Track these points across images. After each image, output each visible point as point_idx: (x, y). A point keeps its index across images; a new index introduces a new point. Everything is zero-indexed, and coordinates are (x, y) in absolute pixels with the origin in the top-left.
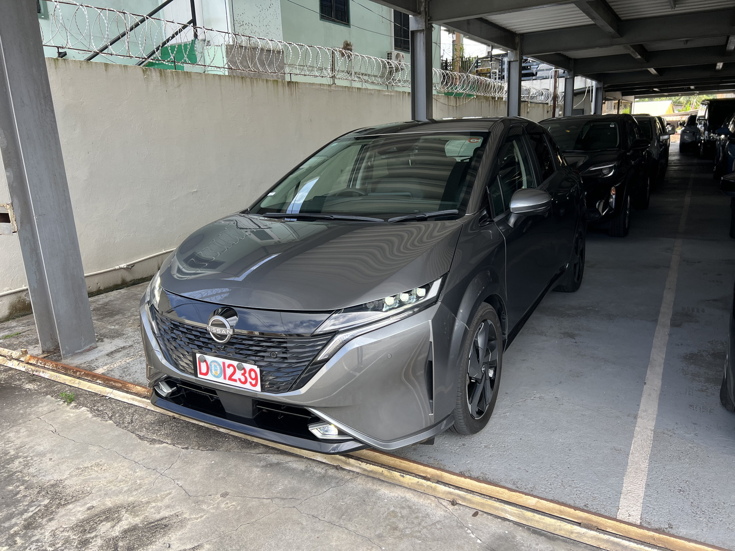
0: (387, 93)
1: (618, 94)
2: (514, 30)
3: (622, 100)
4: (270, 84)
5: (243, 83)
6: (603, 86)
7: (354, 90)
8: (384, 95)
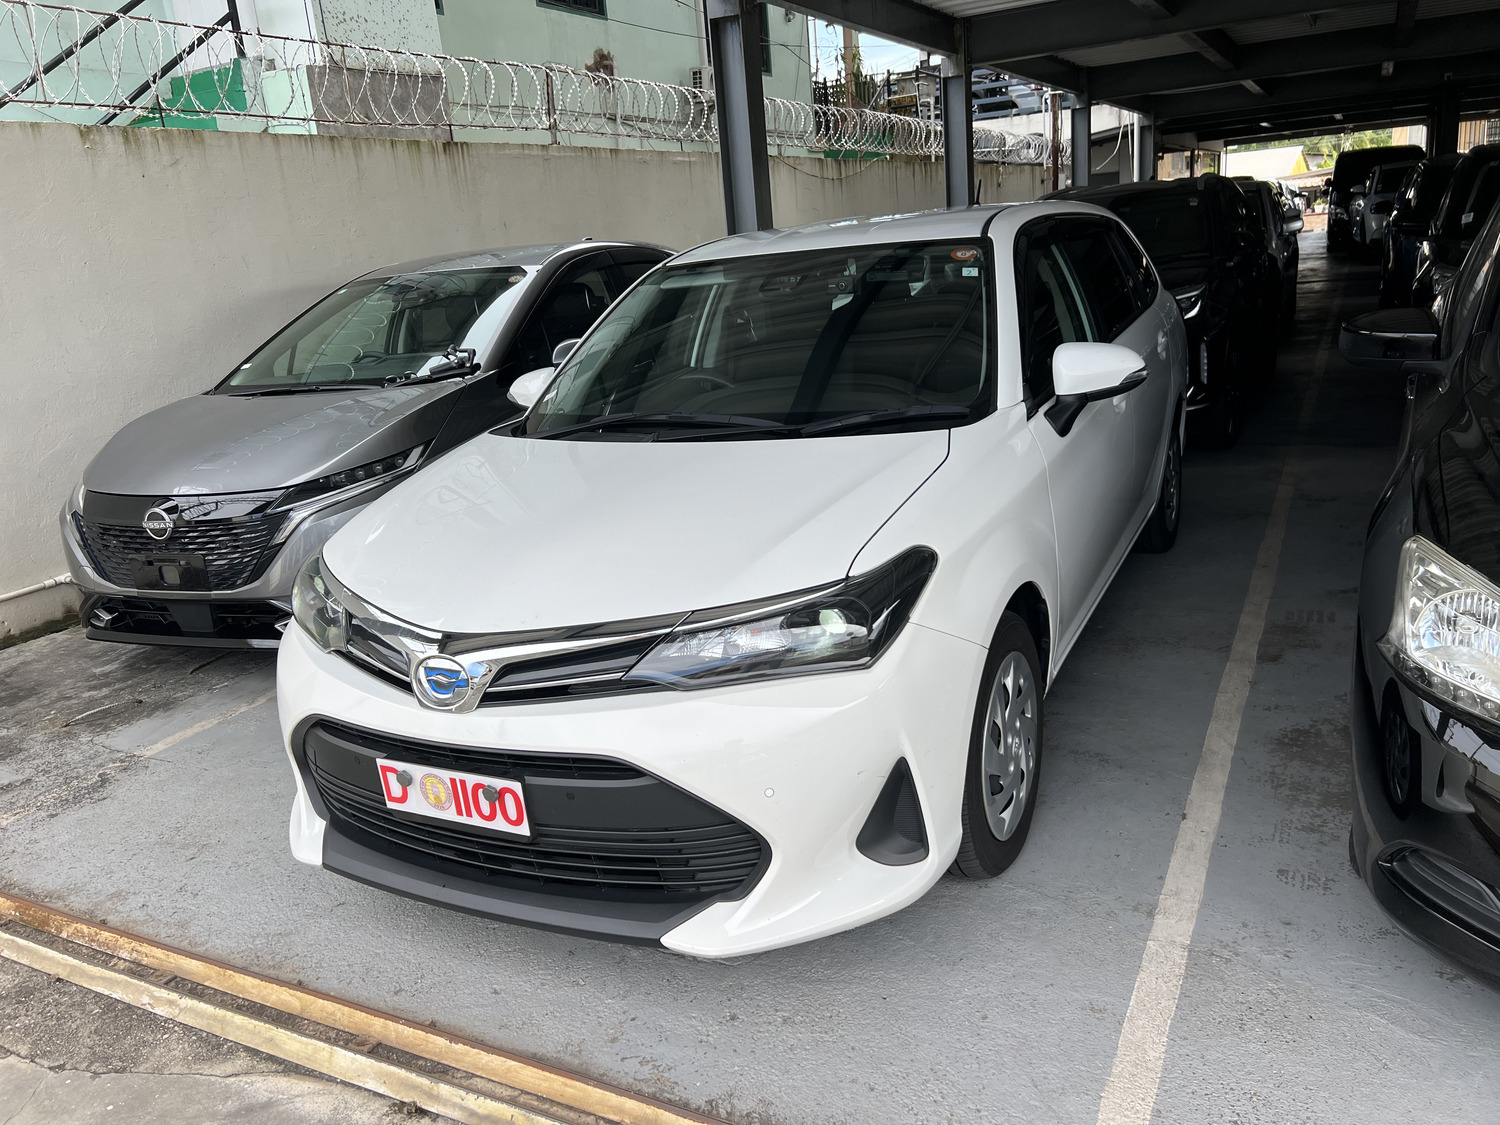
0: (679, 158)
1: (1189, 138)
2: (948, 11)
3: (1199, 149)
4: (401, 149)
5: (334, 150)
6: (1155, 123)
7: (603, 154)
8: (675, 163)
